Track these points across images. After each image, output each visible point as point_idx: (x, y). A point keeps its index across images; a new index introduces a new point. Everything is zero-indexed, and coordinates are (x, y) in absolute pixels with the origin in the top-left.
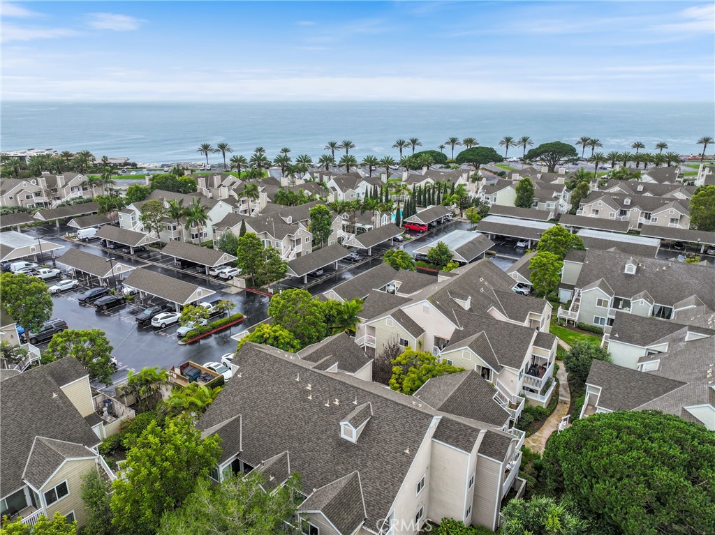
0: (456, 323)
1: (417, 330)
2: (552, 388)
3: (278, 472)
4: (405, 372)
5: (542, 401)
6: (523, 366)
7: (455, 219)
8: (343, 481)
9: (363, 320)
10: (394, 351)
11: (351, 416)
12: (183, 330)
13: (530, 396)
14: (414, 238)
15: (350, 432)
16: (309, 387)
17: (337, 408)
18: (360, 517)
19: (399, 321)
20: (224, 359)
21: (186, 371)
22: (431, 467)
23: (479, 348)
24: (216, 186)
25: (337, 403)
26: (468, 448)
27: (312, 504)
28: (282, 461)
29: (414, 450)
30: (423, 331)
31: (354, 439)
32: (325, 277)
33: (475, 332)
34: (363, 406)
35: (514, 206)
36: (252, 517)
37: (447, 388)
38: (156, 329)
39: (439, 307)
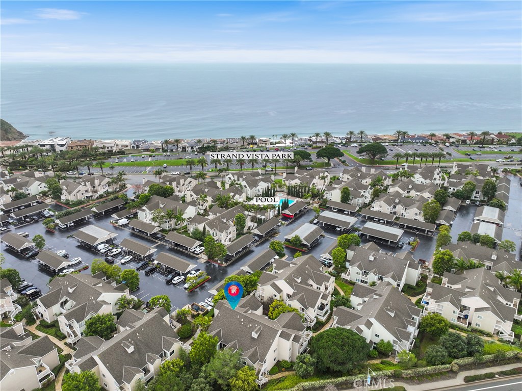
0: (294, 289)
1: (279, 291)
2: (328, 314)
3: (234, 347)
4: (274, 310)
5: (323, 319)
6: (316, 307)
7: (309, 207)
8: (253, 349)
9: (260, 285)
10: (271, 300)
11: (255, 330)
12: (186, 286)
13: (319, 317)
14: (286, 223)
15: (255, 335)
16: (242, 320)
17: (251, 327)
18: (258, 359)
19: (273, 287)
20: (206, 301)
21: (193, 307)
22: (278, 345)
23: (301, 301)
24: (181, 184)
25: (251, 325)
26: (288, 340)
27: (245, 356)
28: (235, 343)
29: (273, 341)
30: (282, 291)
31: (256, 337)
32: (243, 252)
33: (301, 293)
34: (259, 327)
35: (340, 202)
36: (232, 359)
37: (286, 317)
38: (174, 284)
39: (288, 283)
